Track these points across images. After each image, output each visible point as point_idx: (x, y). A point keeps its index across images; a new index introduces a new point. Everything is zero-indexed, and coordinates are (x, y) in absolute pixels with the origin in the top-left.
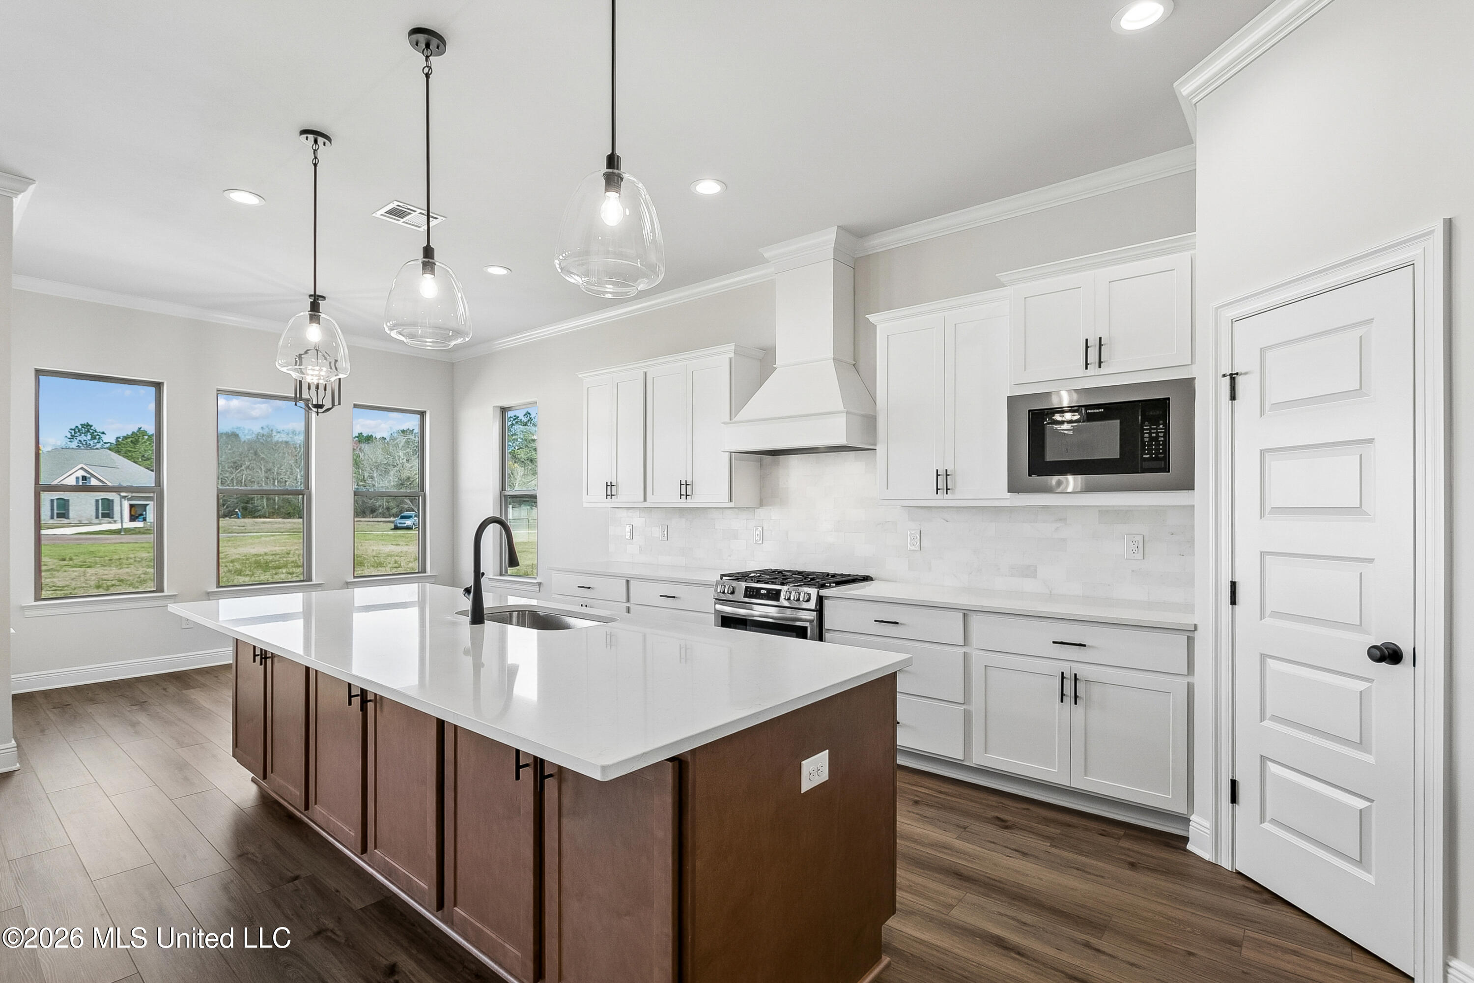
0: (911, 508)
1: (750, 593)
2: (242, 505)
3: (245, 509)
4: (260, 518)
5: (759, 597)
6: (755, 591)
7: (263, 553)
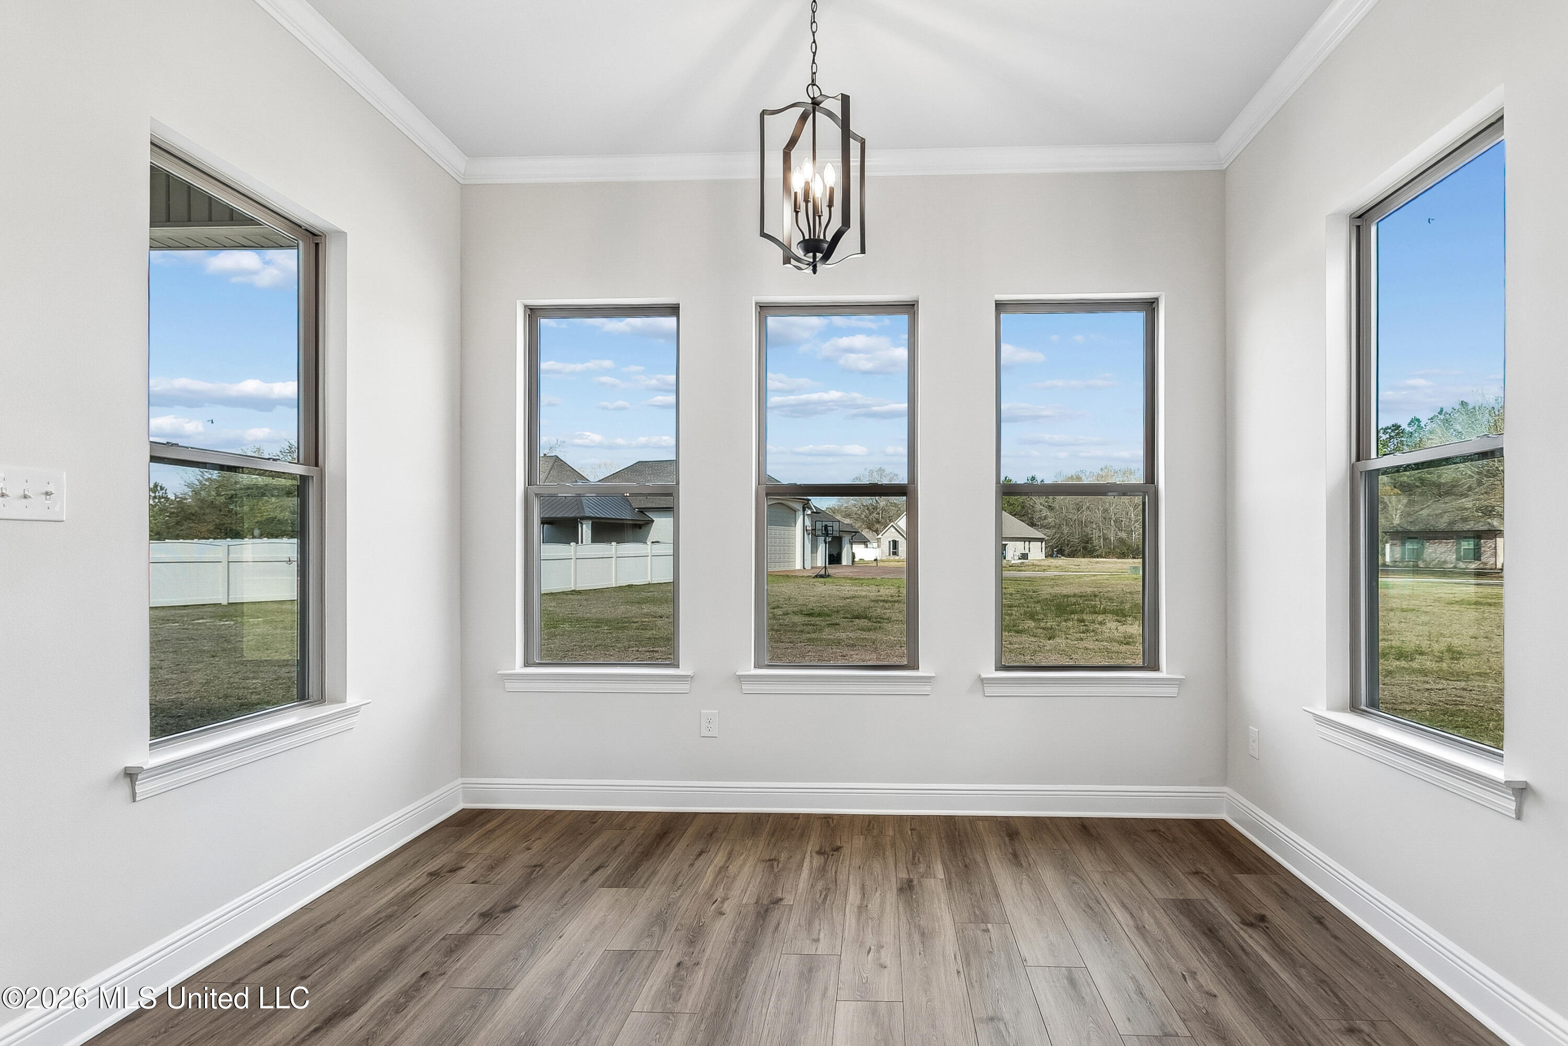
2: (1083, 545)
3: (1085, 548)
4: (1098, 558)
7: (1073, 594)
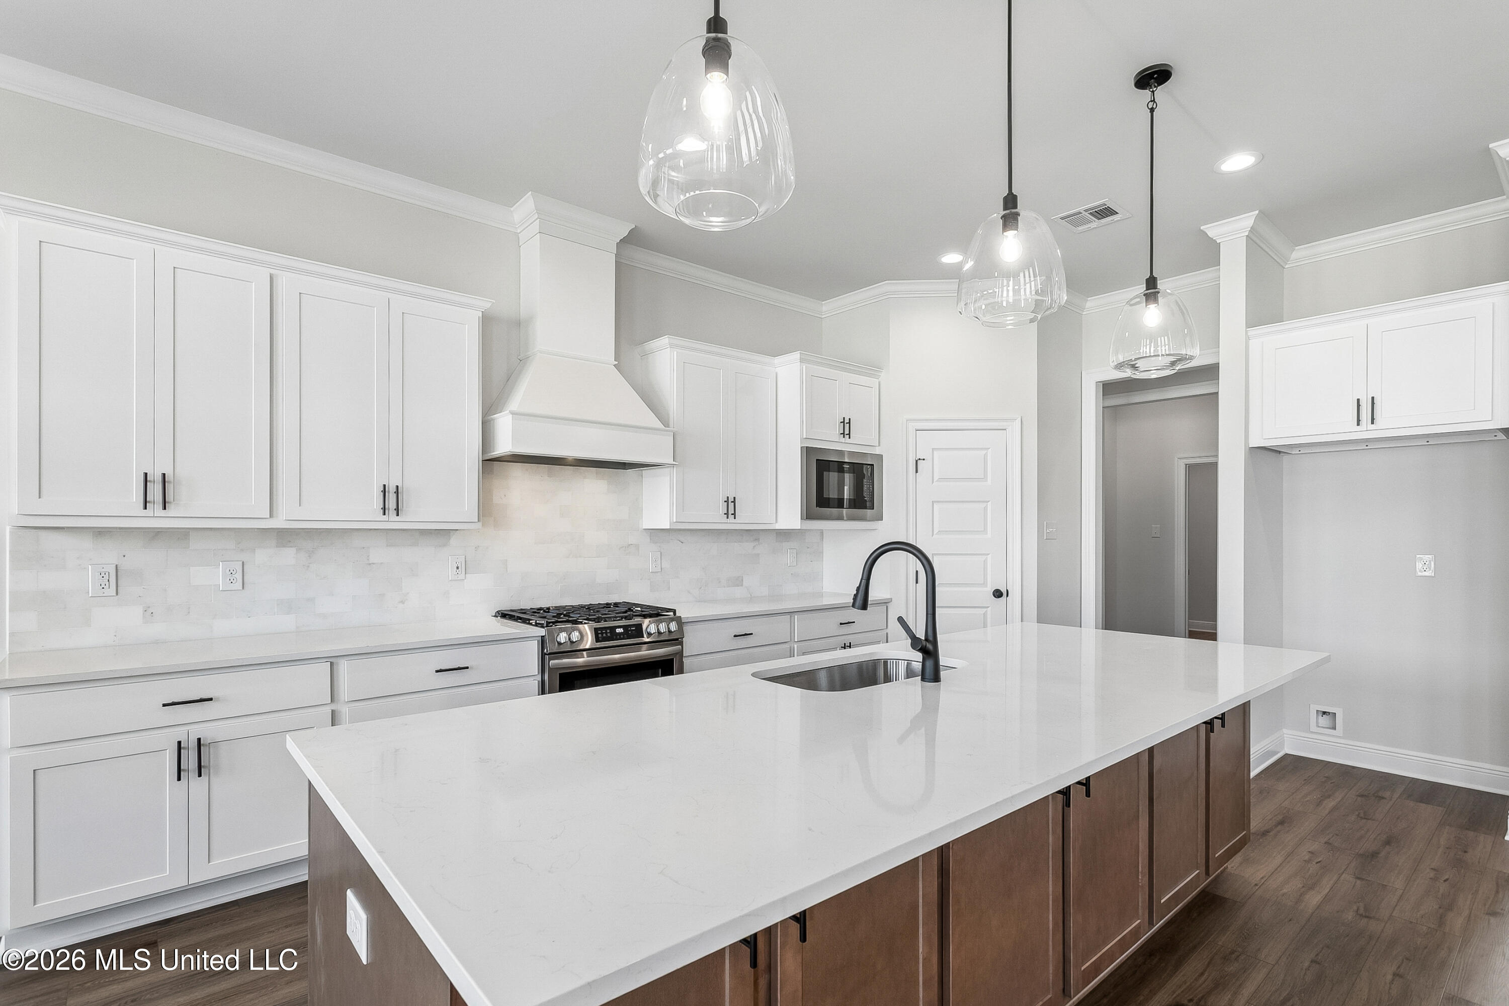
0: (653, 531)
1: (602, 635)
5: (616, 637)
6: (608, 631)
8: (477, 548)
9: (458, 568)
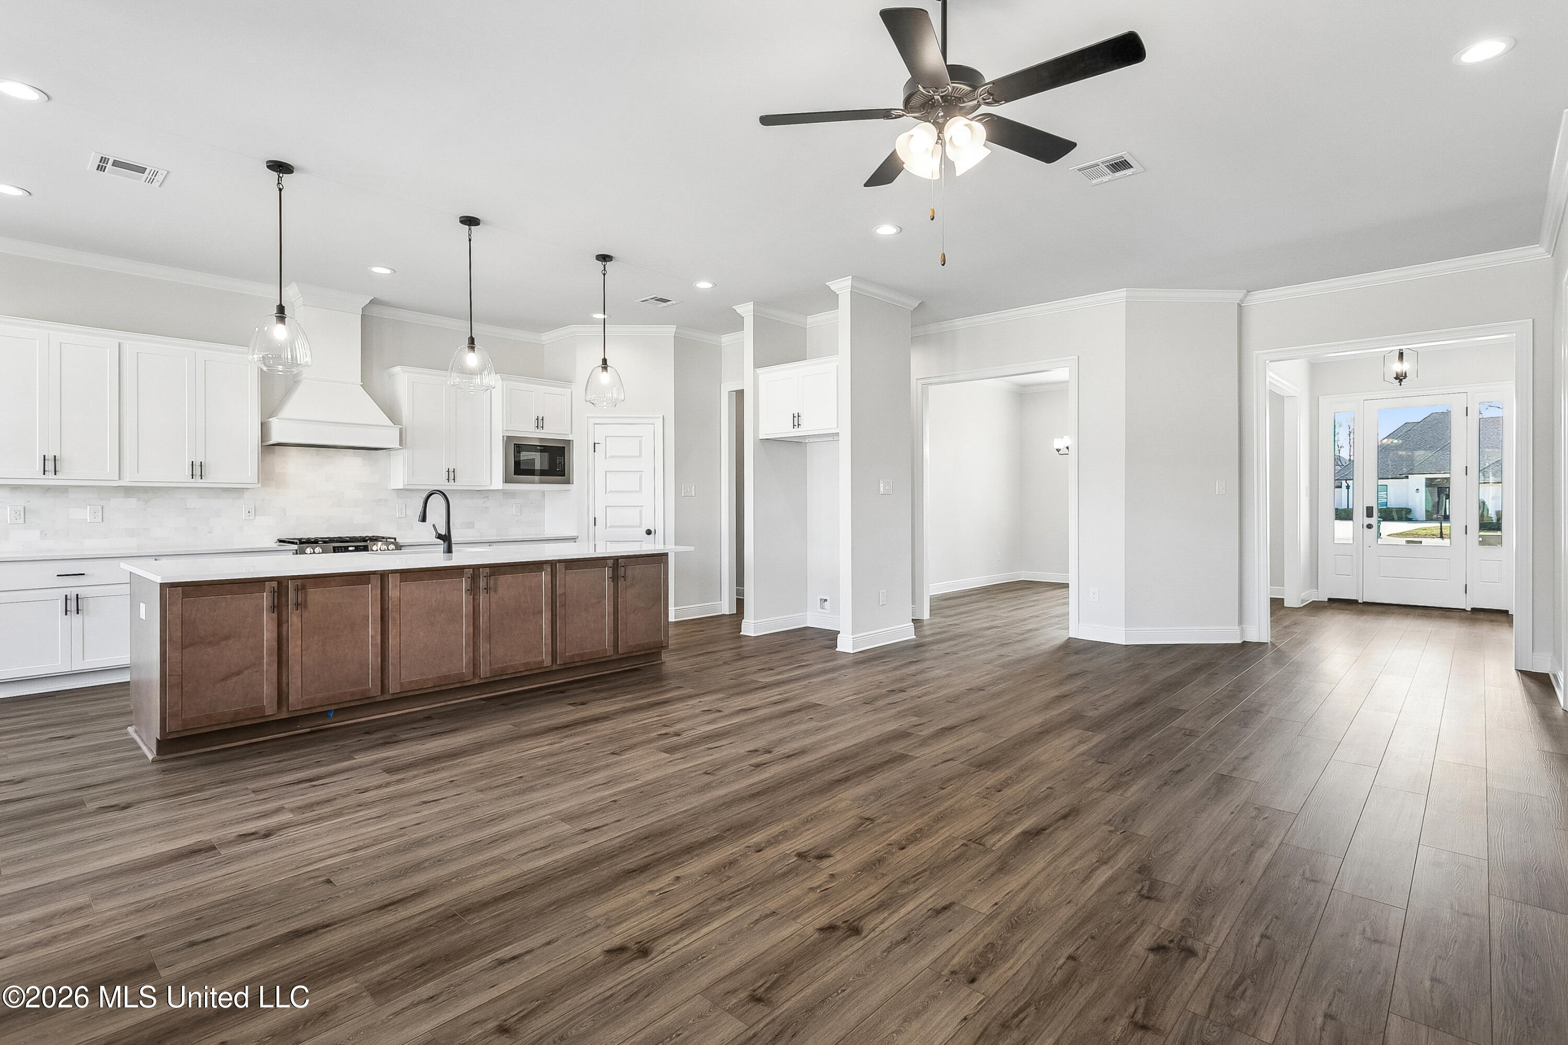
0: (398, 490)
8: (263, 500)
9: (249, 512)
